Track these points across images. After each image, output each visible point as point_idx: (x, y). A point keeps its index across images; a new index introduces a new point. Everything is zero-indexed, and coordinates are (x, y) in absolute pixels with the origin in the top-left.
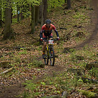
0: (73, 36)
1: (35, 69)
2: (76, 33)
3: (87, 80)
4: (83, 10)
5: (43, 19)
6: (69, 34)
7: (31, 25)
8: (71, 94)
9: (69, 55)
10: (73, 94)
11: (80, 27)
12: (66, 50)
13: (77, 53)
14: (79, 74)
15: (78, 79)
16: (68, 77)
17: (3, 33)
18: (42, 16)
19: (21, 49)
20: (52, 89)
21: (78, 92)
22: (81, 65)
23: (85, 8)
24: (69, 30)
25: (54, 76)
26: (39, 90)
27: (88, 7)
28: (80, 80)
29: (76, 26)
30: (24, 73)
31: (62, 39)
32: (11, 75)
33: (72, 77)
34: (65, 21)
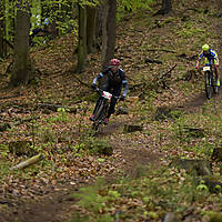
0: (178, 80)
1: (91, 158)
2: (184, 72)
3: (218, 186)
4: (202, 16)
6: (168, 75)
7: (76, 51)
8: (183, 219)
9: (169, 126)
10: (187, 219)
11: (193, 58)
12: (162, 114)
13: (188, 120)
14: (199, 171)
15: (197, 183)
16: (171, 179)
17: (8, 71)
20: (135, 207)
21: (199, 216)
22: (200, 150)
23: (206, 12)
24: (168, 64)
26: (106, 209)
27: (212, 11)
28: (201, 186)
30: (66, 168)
31: (151, 88)
32: (36, 173)
33: (183, 179)
34: (157, 42)
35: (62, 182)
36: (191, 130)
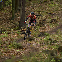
0: (48, 22)
1: (14, 50)
3: (59, 60)
5: (22, 7)
6: (44, 20)
7: (12, 12)
9: (44, 39)
11: (54, 14)
12: (42, 34)
13: (51, 37)
14: (52, 55)
15: (51, 59)
16: (42, 57)
18: (22, 5)
19: (3, 32)
22: (54, 47)
24: (44, 17)
25: (31, 56)
28: (53, 60)
29: (50, 13)
30: (5, 53)
33: (46, 57)
34: (41, 9)
35: (3, 59)
36: (52, 40)
